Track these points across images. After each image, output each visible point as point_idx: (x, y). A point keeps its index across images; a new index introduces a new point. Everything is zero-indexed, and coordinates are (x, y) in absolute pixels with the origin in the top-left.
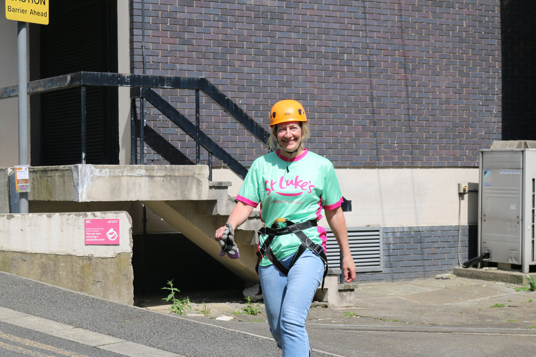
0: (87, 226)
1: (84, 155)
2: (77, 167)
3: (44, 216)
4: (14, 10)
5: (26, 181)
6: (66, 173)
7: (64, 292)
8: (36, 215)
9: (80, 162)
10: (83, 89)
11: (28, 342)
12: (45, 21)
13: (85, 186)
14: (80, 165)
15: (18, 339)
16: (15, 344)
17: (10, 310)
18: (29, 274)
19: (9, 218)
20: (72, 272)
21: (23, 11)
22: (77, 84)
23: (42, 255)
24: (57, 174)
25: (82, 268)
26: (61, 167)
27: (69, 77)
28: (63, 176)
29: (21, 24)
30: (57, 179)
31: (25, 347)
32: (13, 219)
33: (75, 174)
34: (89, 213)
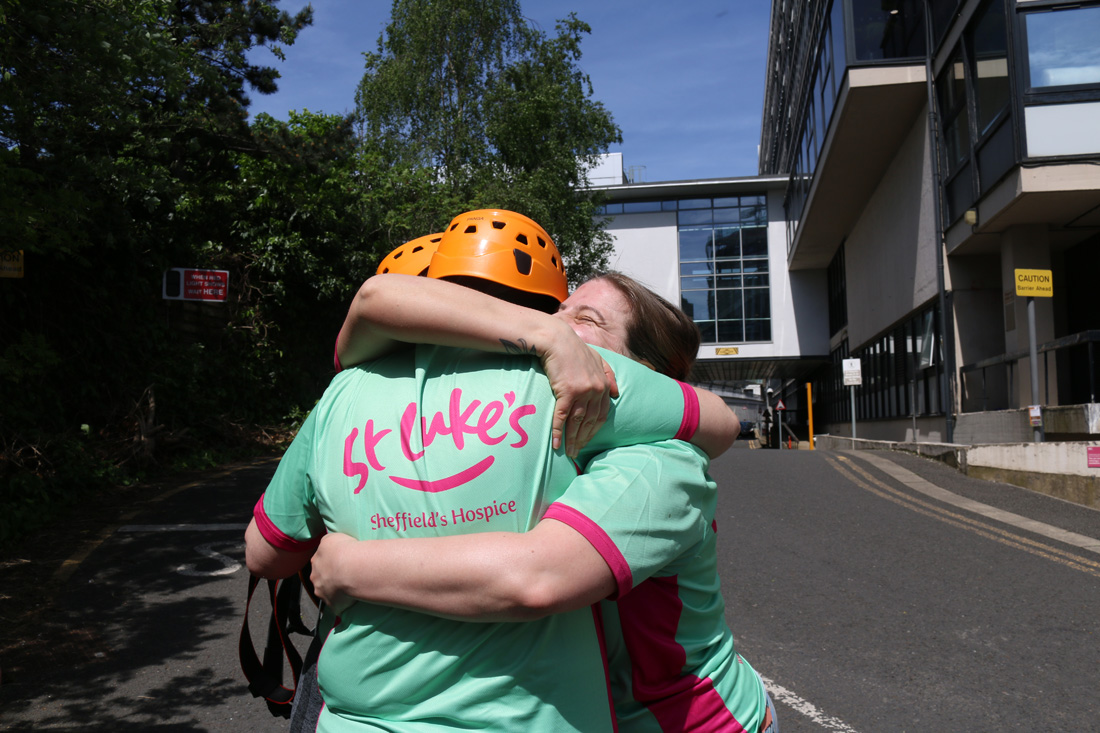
0: (1089, 452)
1: (1093, 397)
2: (1087, 407)
3: (1053, 444)
4: (1023, 288)
5: (1038, 417)
6: (1079, 411)
7: (1067, 504)
8: (1046, 444)
9: (1090, 402)
10: (1090, 346)
11: (1025, 540)
12: (1050, 294)
13: (1095, 421)
14: (1089, 405)
15: (1017, 538)
16: (1014, 541)
17: (1017, 516)
18: (1042, 491)
19: (1025, 445)
20: (1078, 488)
21: (1030, 289)
22: (1085, 340)
23: (1052, 475)
24: (1072, 412)
25: (1087, 486)
26: (1075, 406)
27: (1078, 336)
28: (1076, 414)
29: (1030, 299)
30: (1072, 416)
31: (1021, 544)
32: (1028, 448)
33: (1086, 412)
34: (1090, 442)
